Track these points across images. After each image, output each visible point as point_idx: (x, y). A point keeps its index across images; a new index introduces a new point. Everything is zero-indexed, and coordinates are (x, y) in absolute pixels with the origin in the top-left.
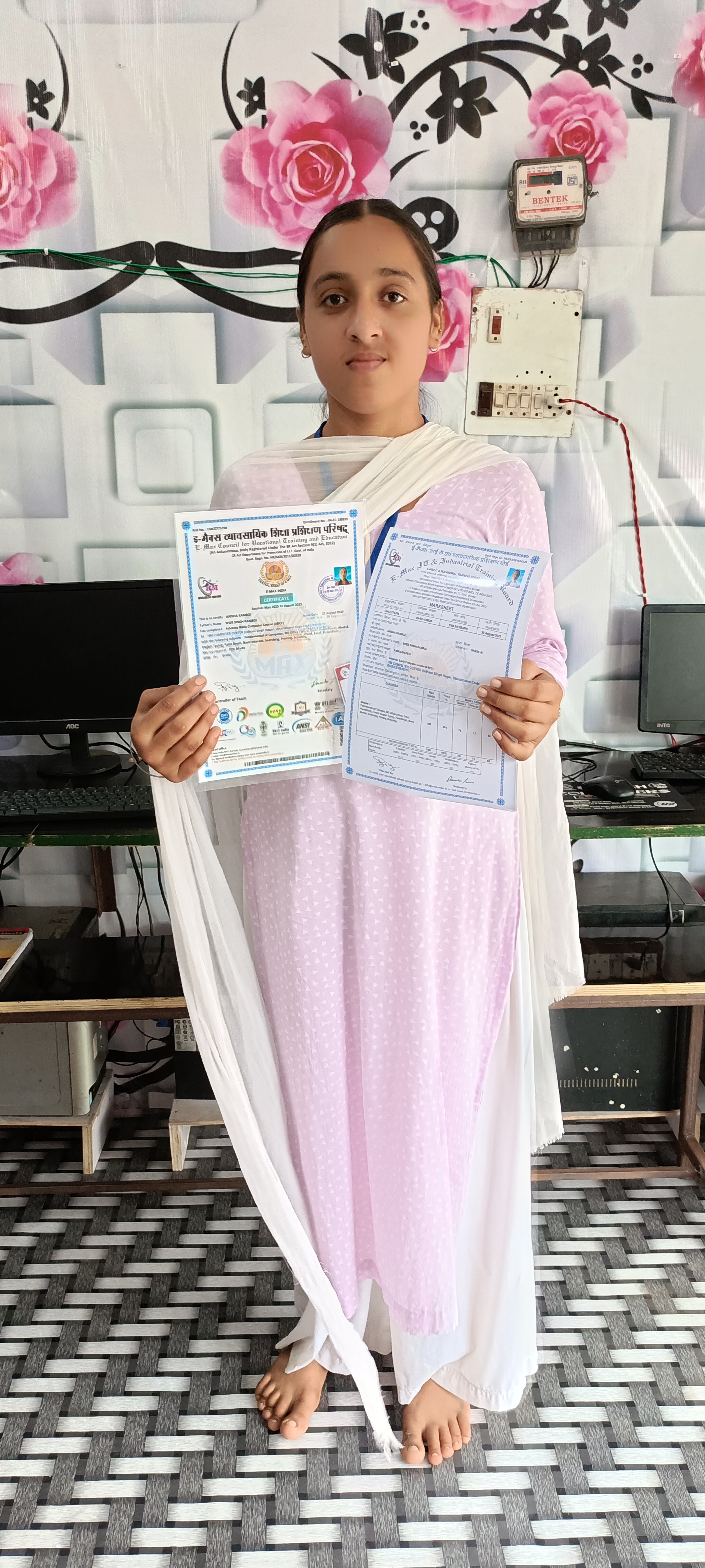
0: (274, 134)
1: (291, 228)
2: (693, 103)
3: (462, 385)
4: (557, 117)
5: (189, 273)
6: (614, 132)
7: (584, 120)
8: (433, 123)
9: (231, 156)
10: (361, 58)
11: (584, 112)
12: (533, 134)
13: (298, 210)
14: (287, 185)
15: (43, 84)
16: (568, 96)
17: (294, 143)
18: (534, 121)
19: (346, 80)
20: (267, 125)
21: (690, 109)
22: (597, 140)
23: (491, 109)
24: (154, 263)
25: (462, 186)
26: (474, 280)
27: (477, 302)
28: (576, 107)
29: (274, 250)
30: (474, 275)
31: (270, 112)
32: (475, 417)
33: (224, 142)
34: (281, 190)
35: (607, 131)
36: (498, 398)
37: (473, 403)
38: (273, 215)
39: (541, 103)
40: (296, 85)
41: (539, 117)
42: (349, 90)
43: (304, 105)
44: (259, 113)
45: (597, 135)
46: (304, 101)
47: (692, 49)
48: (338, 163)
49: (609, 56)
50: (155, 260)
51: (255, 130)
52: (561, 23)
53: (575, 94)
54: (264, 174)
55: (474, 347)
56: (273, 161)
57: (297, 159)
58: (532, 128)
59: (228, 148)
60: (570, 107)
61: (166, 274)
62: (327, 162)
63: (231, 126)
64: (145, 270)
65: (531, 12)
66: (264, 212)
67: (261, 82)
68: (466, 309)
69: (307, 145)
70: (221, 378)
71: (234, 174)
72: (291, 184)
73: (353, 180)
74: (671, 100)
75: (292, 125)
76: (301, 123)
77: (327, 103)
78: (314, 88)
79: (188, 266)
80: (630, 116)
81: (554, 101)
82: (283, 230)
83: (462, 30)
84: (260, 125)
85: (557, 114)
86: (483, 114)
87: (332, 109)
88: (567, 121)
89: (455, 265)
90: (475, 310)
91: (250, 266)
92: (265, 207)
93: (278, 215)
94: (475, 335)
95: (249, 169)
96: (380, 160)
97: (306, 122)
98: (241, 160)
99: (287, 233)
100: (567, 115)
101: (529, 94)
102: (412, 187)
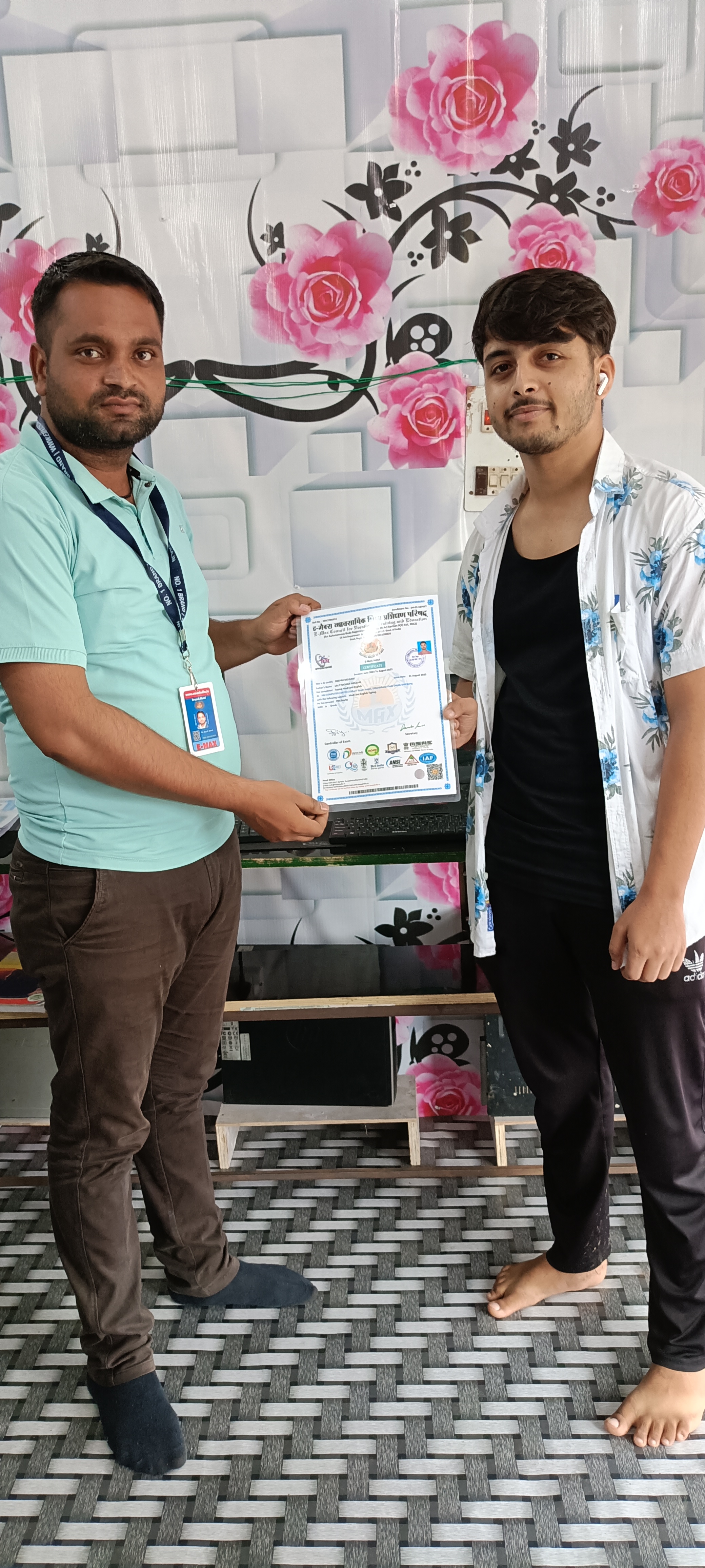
0: (292, 268)
1: (309, 343)
2: (651, 225)
3: (461, 469)
4: (533, 242)
5: (223, 385)
6: (584, 252)
7: (556, 243)
8: (427, 252)
9: (256, 287)
10: (365, 202)
11: (557, 237)
12: (513, 257)
13: (314, 329)
14: (305, 309)
15: (100, 237)
16: (541, 224)
17: (309, 274)
18: (514, 247)
19: (353, 221)
20: (286, 261)
21: (649, 230)
22: (569, 259)
23: (477, 238)
24: (194, 378)
25: (455, 303)
26: (468, 381)
27: (471, 398)
28: (549, 233)
29: (295, 363)
30: (467, 376)
31: (288, 250)
32: (473, 496)
33: (251, 276)
34: (299, 314)
35: (577, 252)
36: (492, 480)
37: (471, 484)
38: (294, 334)
39: (519, 232)
40: (310, 227)
41: (518, 243)
42: (355, 229)
43: (317, 244)
44: (280, 251)
45: (569, 255)
46: (317, 240)
47: (648, 180)
48: (348, 289)
49: (577, 190)
50: (194, 375)
51: (277, 265)
52: (534, 165)
53: (548, 222)
54: (285, 301)
55: (469, 436)
56: (292, 289)
57: (312, 287)
58: (513, 252)
59: (254, 282)
60: (544, 233)
61: (204, 386)
62: (337, 288)
63: (256, 263)
64: (186, 383)
65: (508, 157)
66: (286, 332)
67: (280, 226)
68: (462, 407)
69: (321, 275)
70: (252, 471)
71: (259, 301)
72: (308, 308)
73: (360, 302)
74: (631, 223)
75: (307, 260)
76: (315, 257)
77: (336, 240)
78: (325, 230)
79: (222, 379)
80: (595, 238)
81: (530, 229)
82: (302, 346)
83: (449, 175)
84: (280, 261)
85: (534, 239)
86: (469, 243)
87: (341, 244)
88: (542, 245)
89: (450, 368)
90: (469, 405)
91: (275, 376)
92: (286, 328)
93: (298, 334)
94: (471, 426)
95: (273, 298)
96: (383, 285)
97: (318, 257)
98: (266, 290)
99: (306, 348)
100: (543, 240)
101: (509, 224)
102: (411, 306)
